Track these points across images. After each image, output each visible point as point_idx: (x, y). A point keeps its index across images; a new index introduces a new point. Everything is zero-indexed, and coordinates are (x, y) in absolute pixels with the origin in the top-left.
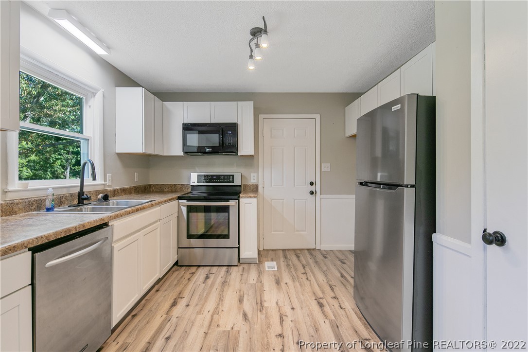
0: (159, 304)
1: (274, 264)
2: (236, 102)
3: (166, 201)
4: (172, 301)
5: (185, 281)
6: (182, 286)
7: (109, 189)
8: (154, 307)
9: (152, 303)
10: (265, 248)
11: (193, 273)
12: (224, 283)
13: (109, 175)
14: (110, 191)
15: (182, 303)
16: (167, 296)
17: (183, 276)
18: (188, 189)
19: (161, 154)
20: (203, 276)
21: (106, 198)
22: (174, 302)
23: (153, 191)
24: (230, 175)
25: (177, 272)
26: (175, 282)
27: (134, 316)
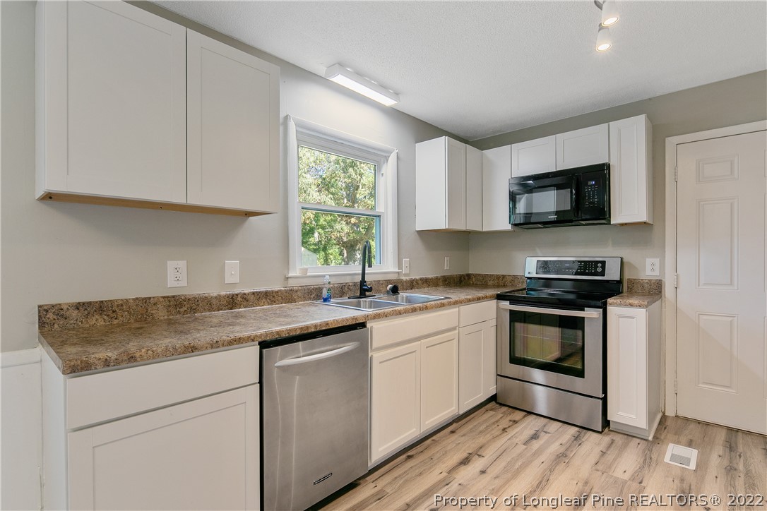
0: (446, 452)
1: (693, 454)
2: (607, 124)
3: (469, 301)
4: (465, 455)
5: (496, 431)
6: (488, 437)
7: (404, 278)
8: (438, 455)
9: (438, 448)
10: (680, 414)
11: (515, 422)
12: (562, 457)
13: (405, 261)
14: (406, 282)
15: (477, 464)
16: (460, 445)
17: (497, 422)
18: (523, 282)
19: (479, 229)
20: (529, 432)
21: (395, 290)
22: (467, 458)
23: (473, 284)
24: (598, 262)
25: (492, 413)
26: (482, 428)
27: (409, 457)
